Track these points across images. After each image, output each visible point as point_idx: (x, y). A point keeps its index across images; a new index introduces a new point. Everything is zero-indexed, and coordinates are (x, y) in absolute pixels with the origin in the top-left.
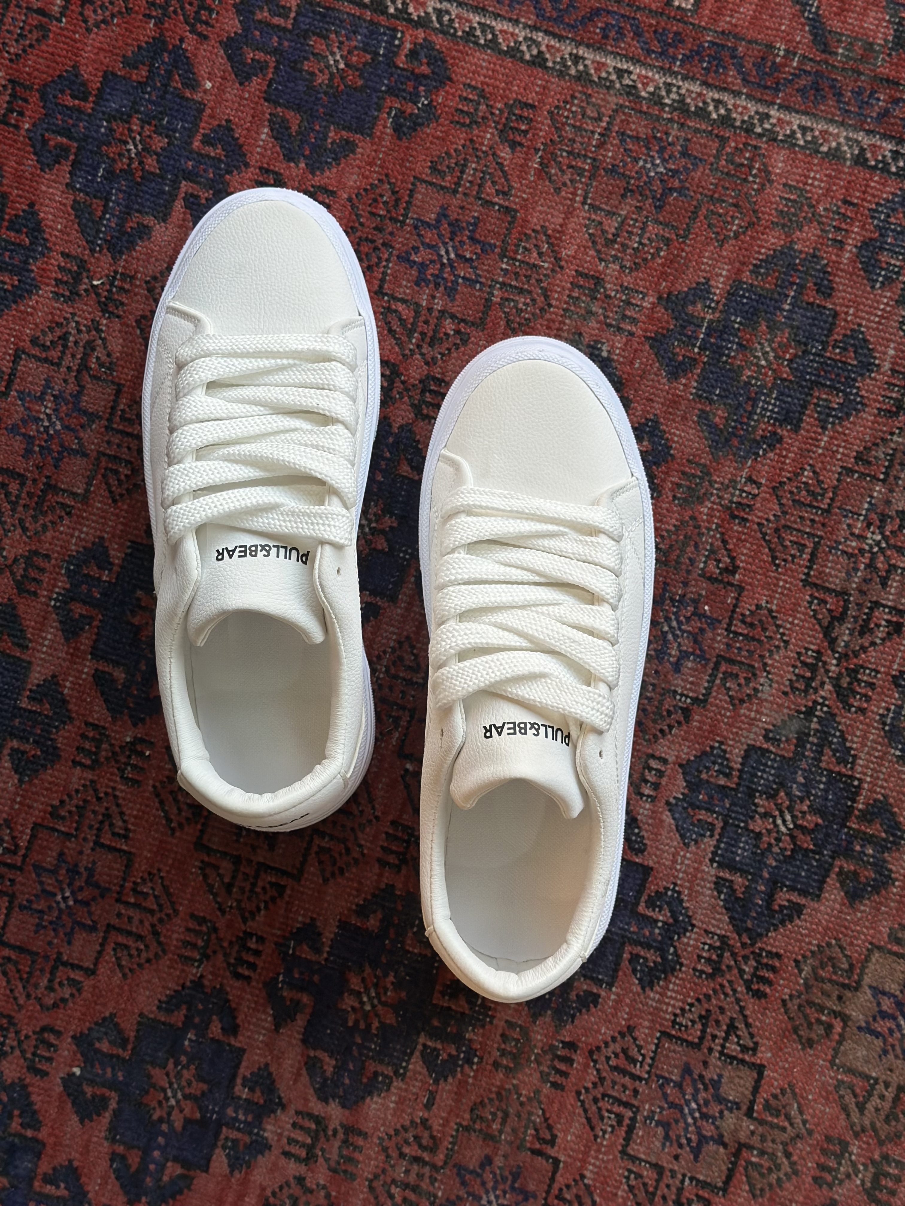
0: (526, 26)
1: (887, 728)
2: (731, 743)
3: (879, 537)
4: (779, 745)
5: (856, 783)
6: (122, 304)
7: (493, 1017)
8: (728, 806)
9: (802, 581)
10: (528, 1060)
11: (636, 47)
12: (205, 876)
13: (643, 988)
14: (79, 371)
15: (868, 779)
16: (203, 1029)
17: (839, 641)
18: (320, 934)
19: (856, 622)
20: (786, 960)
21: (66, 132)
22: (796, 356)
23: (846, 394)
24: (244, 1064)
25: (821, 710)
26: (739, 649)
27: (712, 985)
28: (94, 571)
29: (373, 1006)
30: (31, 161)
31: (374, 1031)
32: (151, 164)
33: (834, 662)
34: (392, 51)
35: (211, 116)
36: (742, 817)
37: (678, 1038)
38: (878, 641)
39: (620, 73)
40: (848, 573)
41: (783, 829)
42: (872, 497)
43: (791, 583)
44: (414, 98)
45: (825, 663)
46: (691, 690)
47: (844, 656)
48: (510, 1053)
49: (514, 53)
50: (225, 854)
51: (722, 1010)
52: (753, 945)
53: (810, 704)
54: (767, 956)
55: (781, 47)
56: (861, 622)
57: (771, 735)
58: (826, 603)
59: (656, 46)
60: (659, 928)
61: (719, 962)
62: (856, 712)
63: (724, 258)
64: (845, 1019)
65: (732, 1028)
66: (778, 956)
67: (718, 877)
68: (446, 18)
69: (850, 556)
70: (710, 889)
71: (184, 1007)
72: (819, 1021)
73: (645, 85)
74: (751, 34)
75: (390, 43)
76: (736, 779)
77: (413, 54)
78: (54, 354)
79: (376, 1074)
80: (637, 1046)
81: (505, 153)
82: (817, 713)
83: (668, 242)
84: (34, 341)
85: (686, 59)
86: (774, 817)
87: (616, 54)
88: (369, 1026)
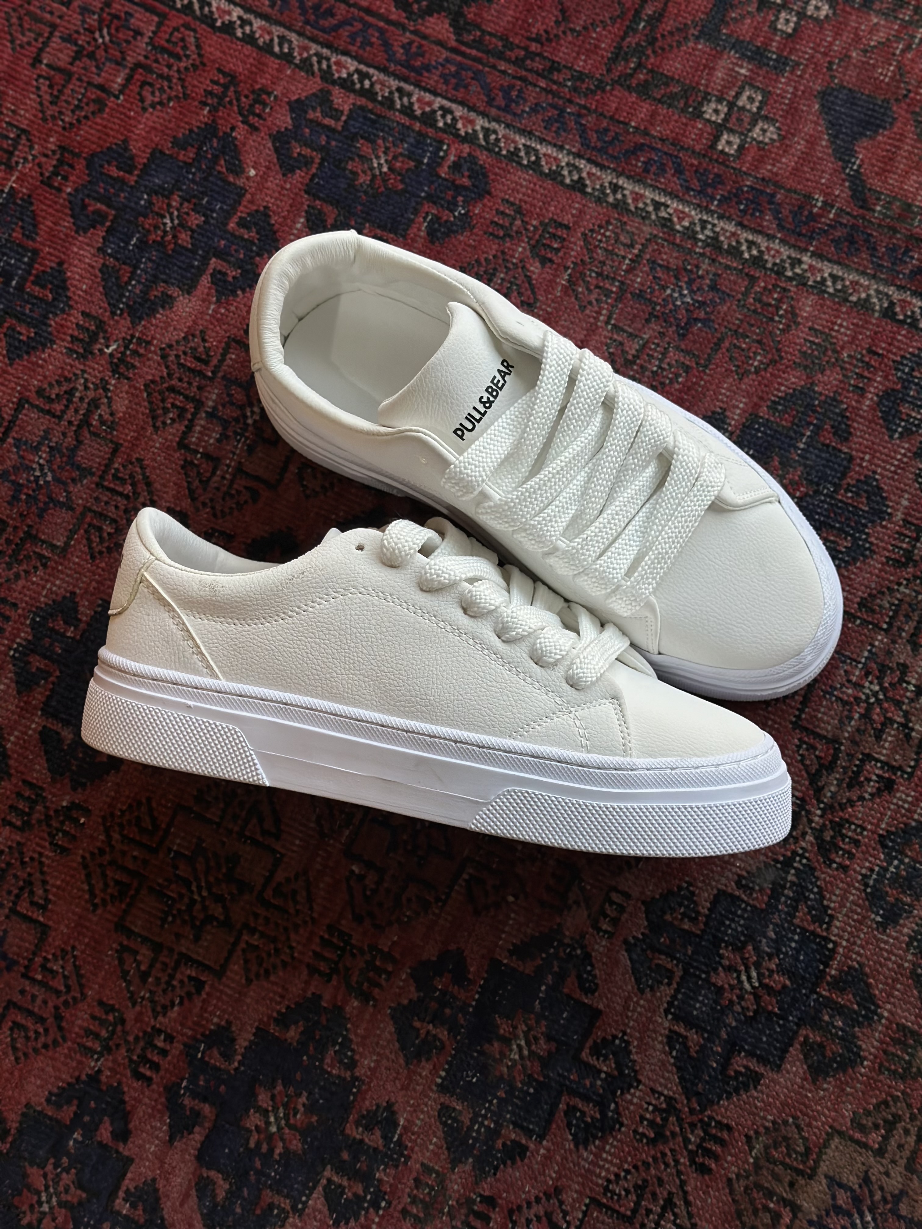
0: (569, 153)
1: (869, 890)
2: (700, 885)
3: (877, 688)
4: (751, 894)
5: (830, 946)
6: (134, 367)
7: (408, 1158)
8: (690, 952)
9: (791, 722)
10: (441, 1212)
11: (676, 184)
12: (121, 961)
13: (577, 1146)
14: (79, 427)
15: (844, 943)
16: (90, 1130)
17: (826, 789)
18: (233, 1040)
19: (845, 773)
20: (736, 1134)
21: (107, 200)
22: (806, 494)
23: (855, 539)
24: (129, 1175)
25: (800, 862)
27: (652, 1152)
28: (60, 625)
29: (279, 1128)
30: (67, 223)
31: (277, 1157)
32: (184, 238)
33: (819, 812)
34: (436, 161)
35: (251, 202)
36: (703, 967)
37: (608, 1208)
38: (867, 796)
39: (658, 205)
40: (841, 721)
41: (747, 986)
42: (873, 645)
43: (780, 724)
44: (452, 206)
45: (808, 812)
47: (829, 809)
48: (422, 1201)
49: (555, 176)
50: (145, 940)
51: (661, 1182)
52: (702, 1111)
53: (789, 854)
54: (715, 1127)
55: (819, 200)
56: (850, 774)
57: (744, 882)
58: (815, 748)
59: (696, 184)
60: (601, 1080)
61: (663, 1126)
62: (837, 869)
63: (742, 390)
64: (795, 1209)
65: (669, 1204)
66: (729, 1128)
67: (670, 1030)
68: (493, 137)
69: (845, 703)
70: (661, 1042)
71: (75, 1102)
72: (766, 1208)
73: (681, 219)
74: (790, 183)
75: (435, 153)
76: (702, 926)
77: (456, 167)
78: (58, 407)
79: (271, 1206)
80: (563, 1211)
81: (535, 268)
82: (795, 865)
83: (687, 369)
84: (40, 392)
85: (724, 200)
86: (739, 973)
87: (654, 188)
88: (271, 1150)
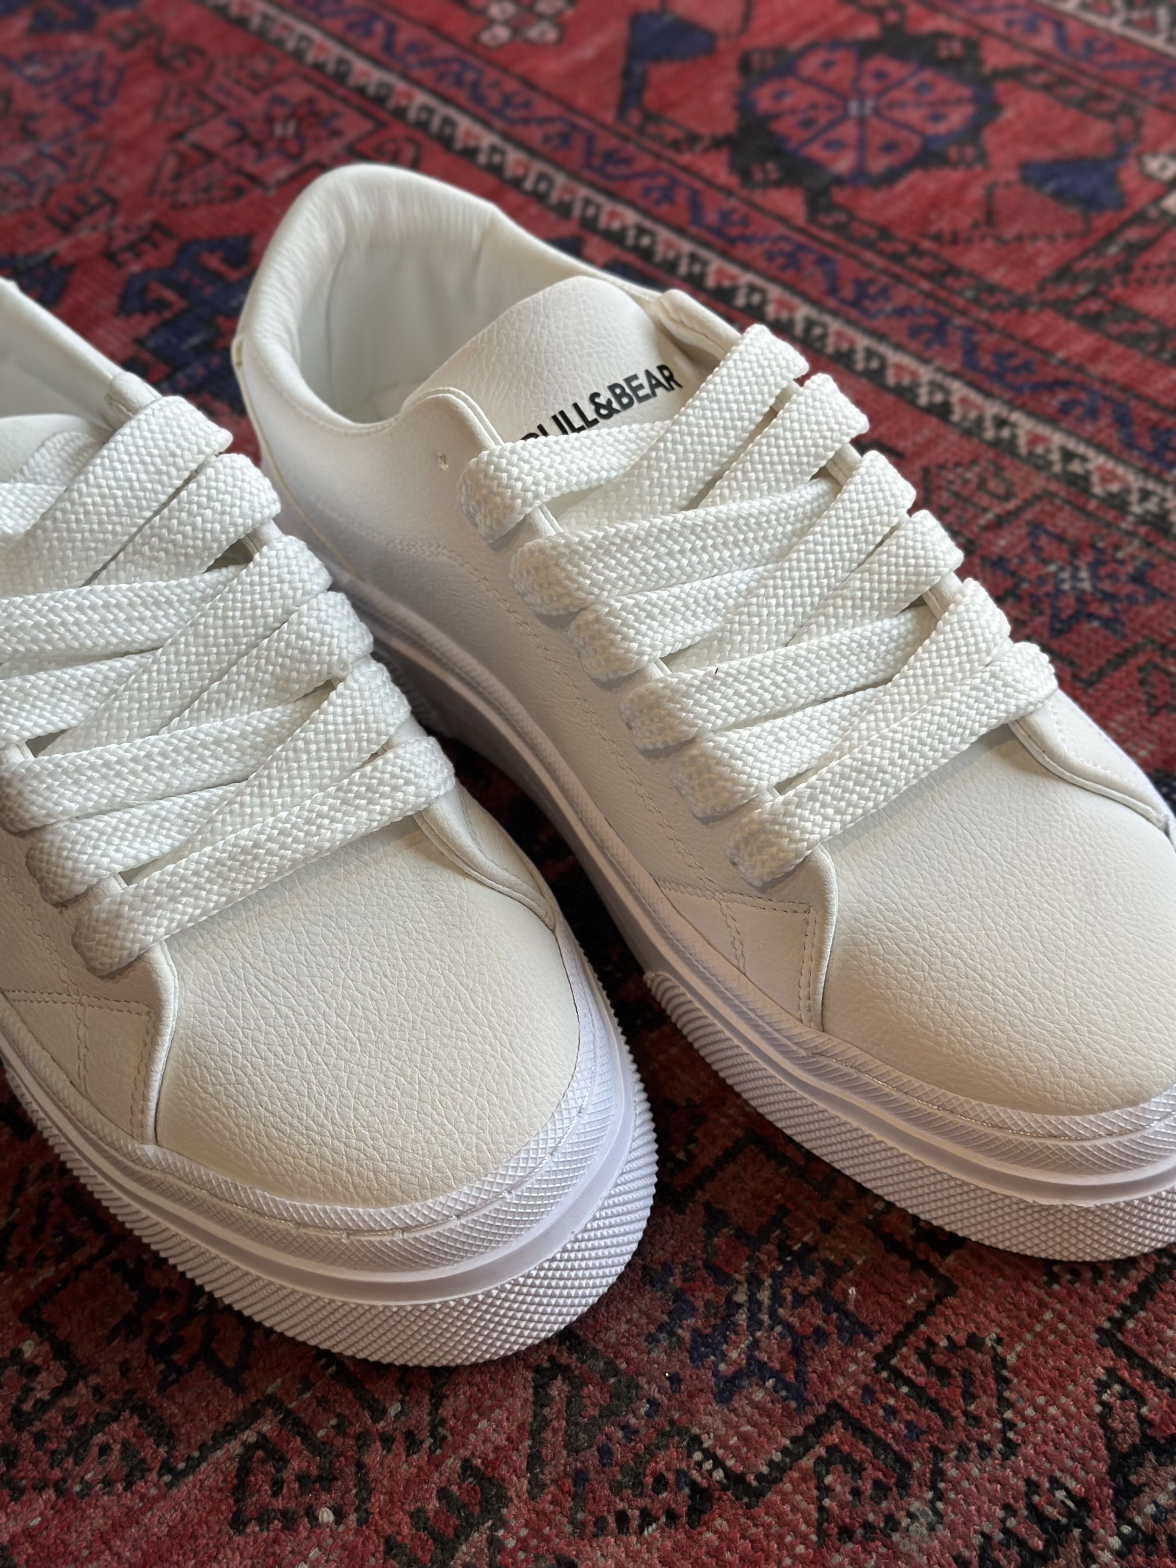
0: (939, 369)
9: (1099, 1330)
17: (1145, 1498)
26: (891, 1412)
33: (1115, 1543)
43: (1071, 1325)
45: (1089, 1536)
46: (734, 1452)
49: (904, 392)
58: (1141, 1400)
59: (1147, 442)
68: (817, 331)
73: (1105, 481)
